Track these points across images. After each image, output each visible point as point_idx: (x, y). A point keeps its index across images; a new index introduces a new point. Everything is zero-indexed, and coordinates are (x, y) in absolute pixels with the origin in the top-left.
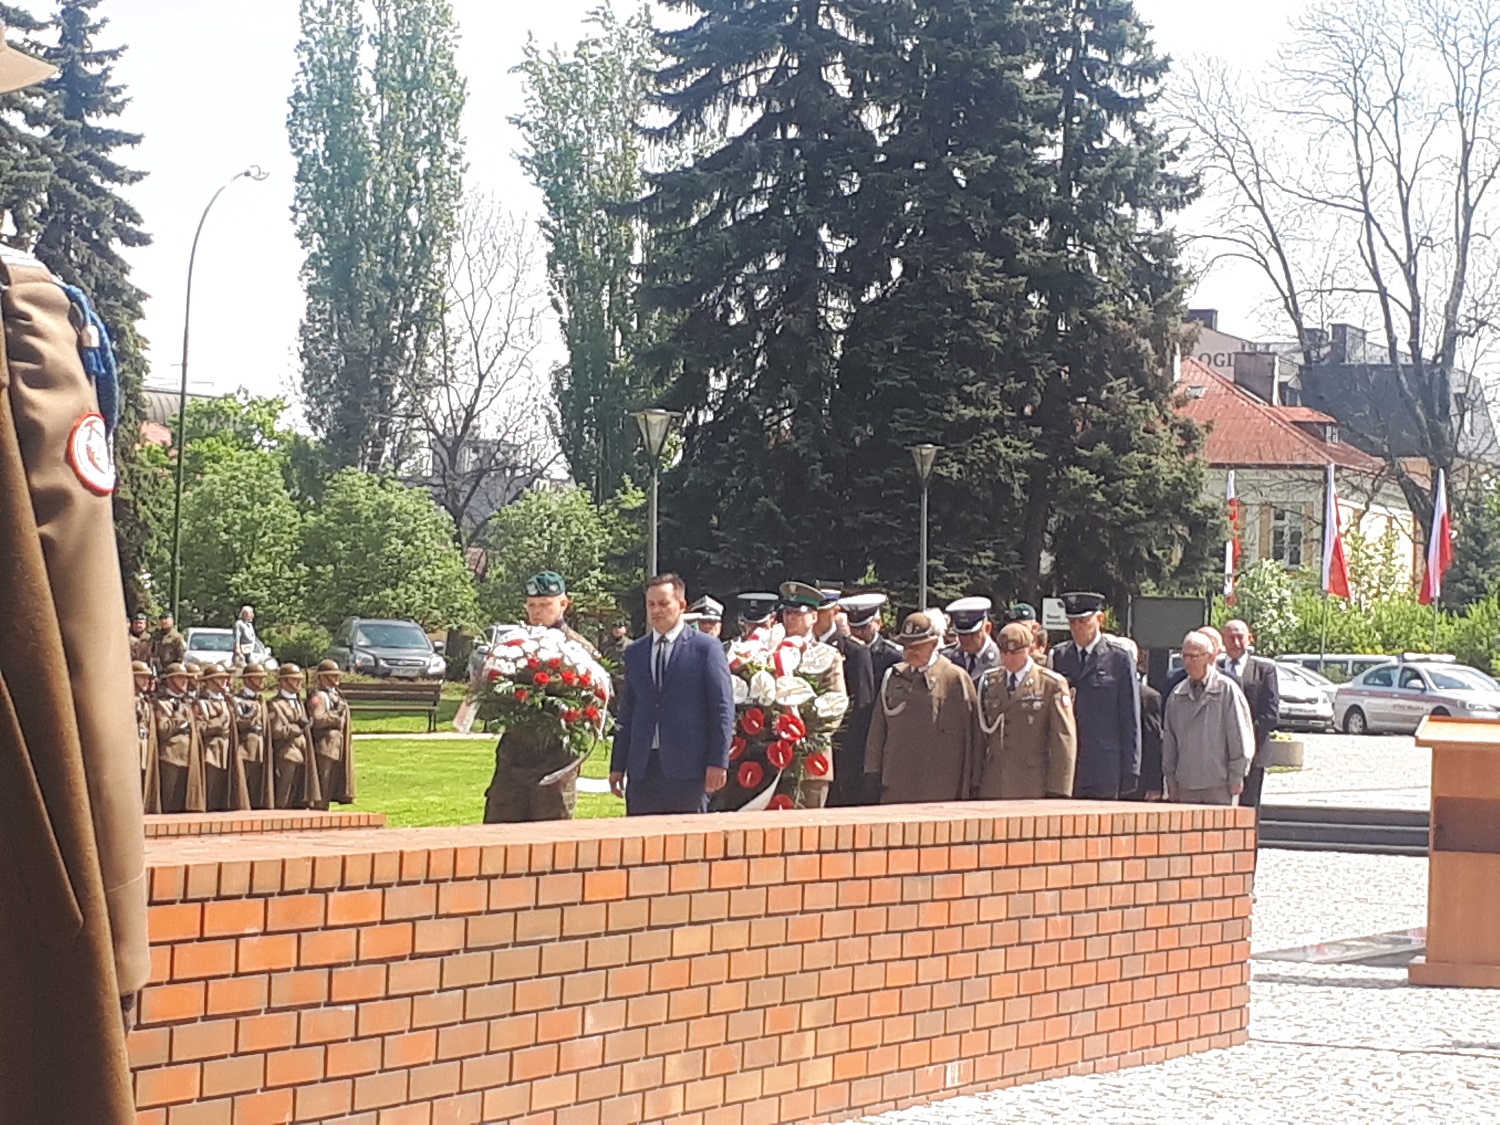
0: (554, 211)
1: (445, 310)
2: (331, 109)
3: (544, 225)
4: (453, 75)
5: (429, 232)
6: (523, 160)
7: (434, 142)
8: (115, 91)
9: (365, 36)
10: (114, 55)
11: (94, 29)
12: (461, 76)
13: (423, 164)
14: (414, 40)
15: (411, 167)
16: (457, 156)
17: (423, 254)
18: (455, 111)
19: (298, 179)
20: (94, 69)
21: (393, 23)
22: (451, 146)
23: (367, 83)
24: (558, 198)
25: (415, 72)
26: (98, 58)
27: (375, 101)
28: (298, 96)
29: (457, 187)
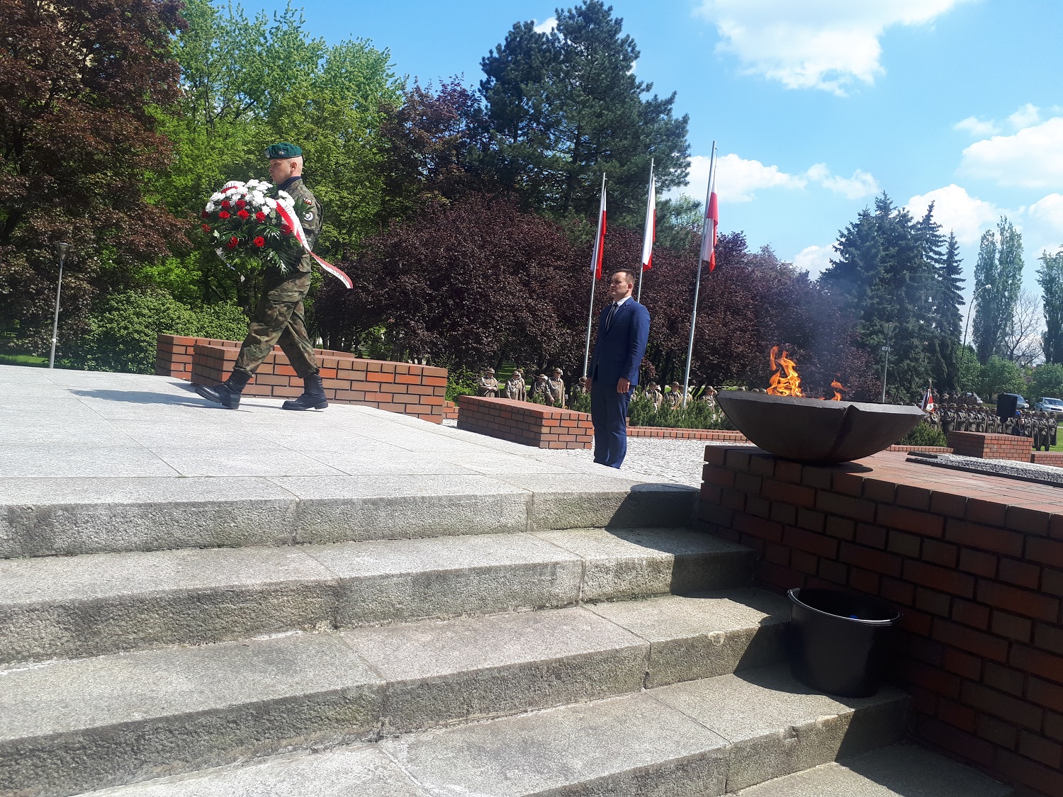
0: (1047, 294)
1: (1013, 317)
2: (987, 269)
3: (1043, 297)
4: (1020, 260)
5: (1011, 298)
6: (1039, 281)
7: (1014, 276)
8: (960, 269)
9: (997, 251)
10: (960, 261)
11: (956, 255)
12: (1023, 260)
13: (1010, 282)
14: (1011, 252)
15: (1007, 282)
16: (1020, 280)
17: (1008, 304)
18: (1020, 269)
19: (976, 285)
20: (955, 264)
21: (1005, 248)
22: (1018, 277)
23: (997, 262)
24: (1048, 290)
25: (1010, 260)
26: (956, 262)
27: (999, 266)
28: (978, 265)
29: (1019, 287)
